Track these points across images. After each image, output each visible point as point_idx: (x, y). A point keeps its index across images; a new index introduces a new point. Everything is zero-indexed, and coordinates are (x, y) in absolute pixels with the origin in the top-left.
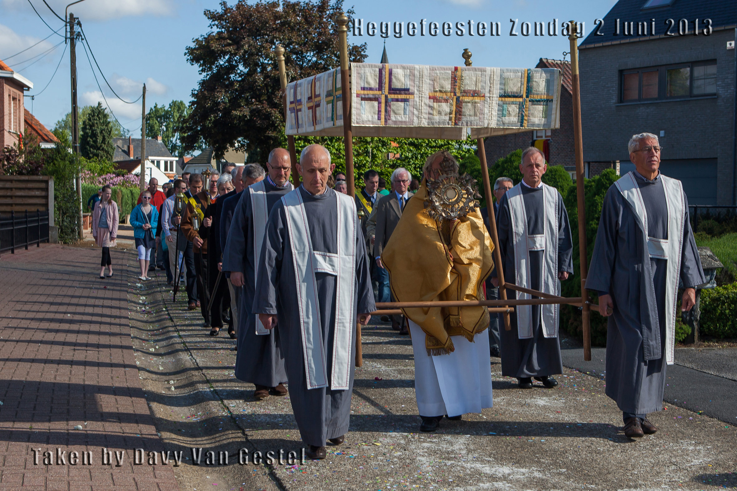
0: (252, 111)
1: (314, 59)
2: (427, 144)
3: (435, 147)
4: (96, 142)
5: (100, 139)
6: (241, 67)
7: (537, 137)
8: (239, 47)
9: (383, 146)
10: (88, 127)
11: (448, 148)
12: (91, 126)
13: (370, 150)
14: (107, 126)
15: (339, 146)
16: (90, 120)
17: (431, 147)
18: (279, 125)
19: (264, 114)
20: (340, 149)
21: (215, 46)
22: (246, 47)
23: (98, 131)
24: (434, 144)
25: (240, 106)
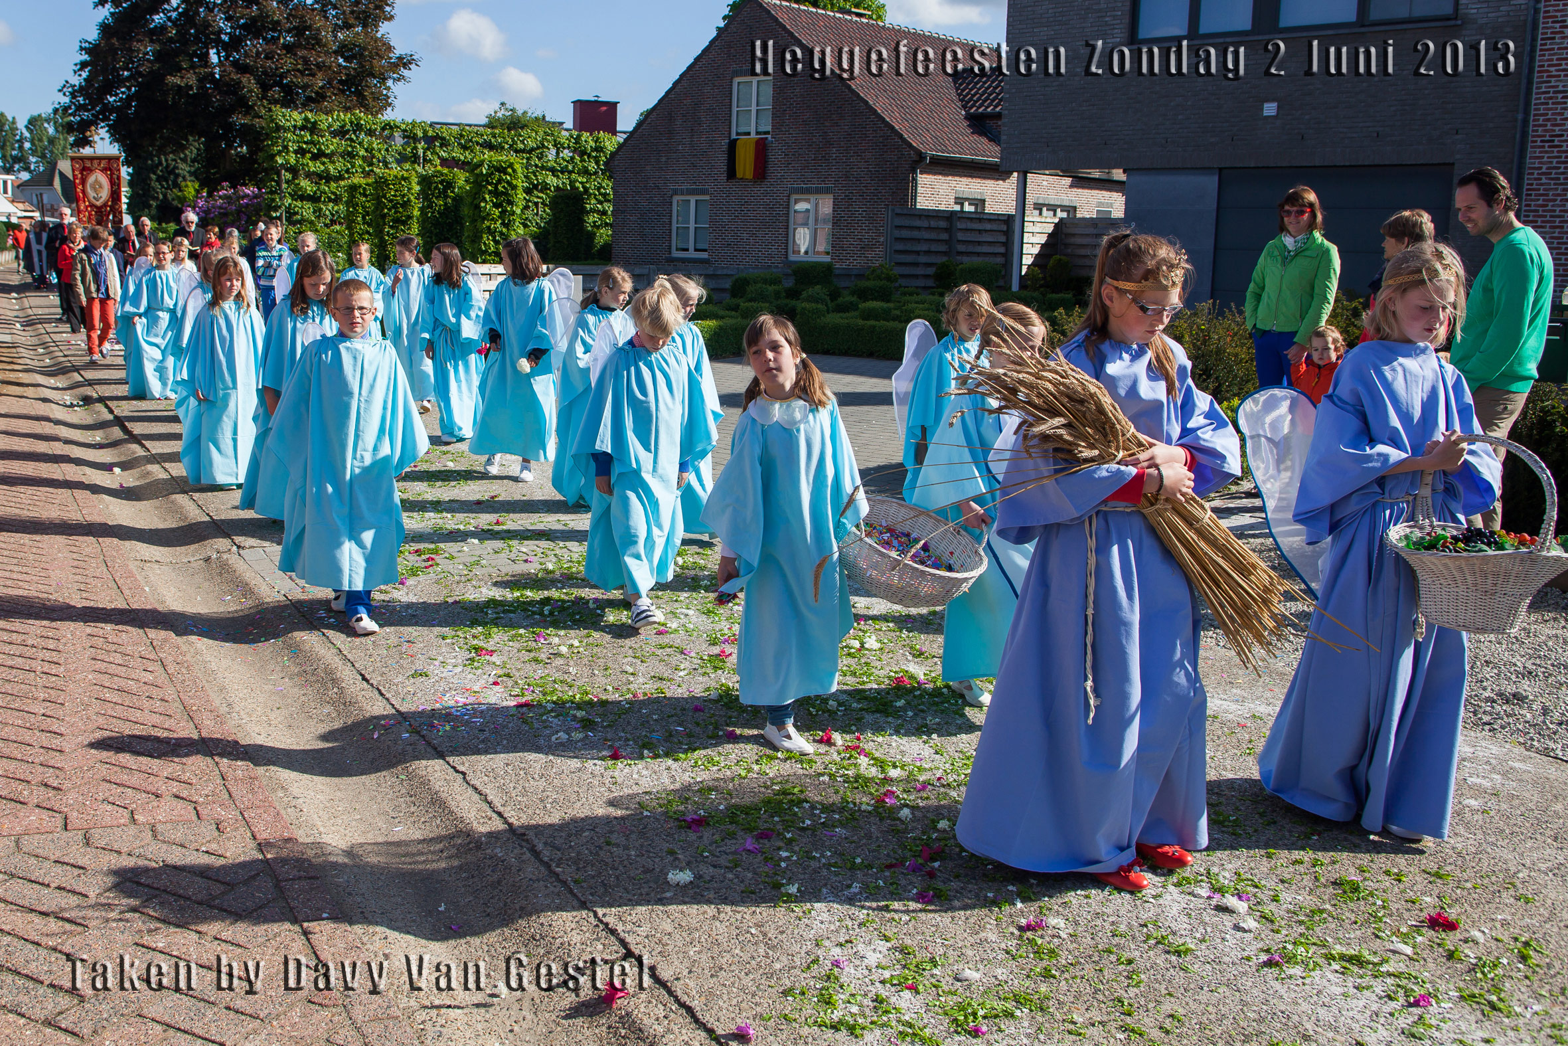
2: (511, 146)
3: (523, 151)
7: (738, 134)
9: (441, 146)
13: (421, 152)
15: (370, 143)
17: (516, 151)
18: (255, 104)
20: (373, 149)
24: (521, 146)
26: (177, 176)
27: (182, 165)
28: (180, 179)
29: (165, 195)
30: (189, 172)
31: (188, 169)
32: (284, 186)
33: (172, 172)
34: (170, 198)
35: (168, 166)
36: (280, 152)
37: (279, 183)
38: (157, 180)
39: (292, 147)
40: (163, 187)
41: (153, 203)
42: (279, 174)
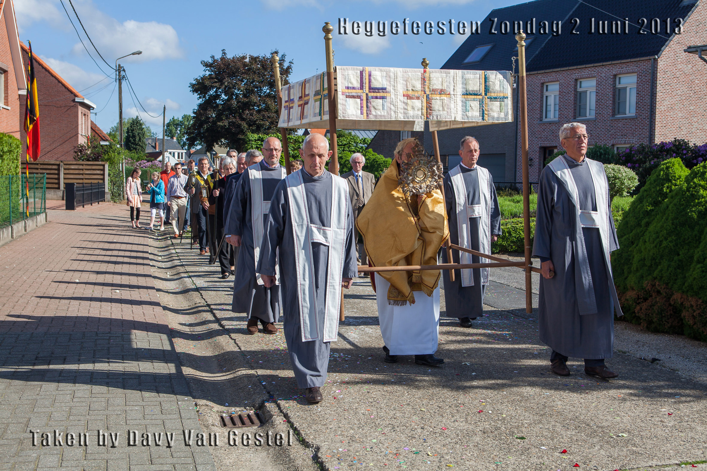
0: (229, 123)
1: (268, 91)
3: (341, 145)
4: (135, 140)
5: (137, 139)
6: (223, 96)
8: (222, 84)
10: (130, 131)
11: (350, 146)
12: (132, 130)
14: (142, 130)
16: (131, 127)
18: (246, 131)
19: (237, 125)
21: (207, 83)
22: (226, 84)
23: (137, 134)
24: (341, 144)
25: (222, 120)
39: (254, 146)
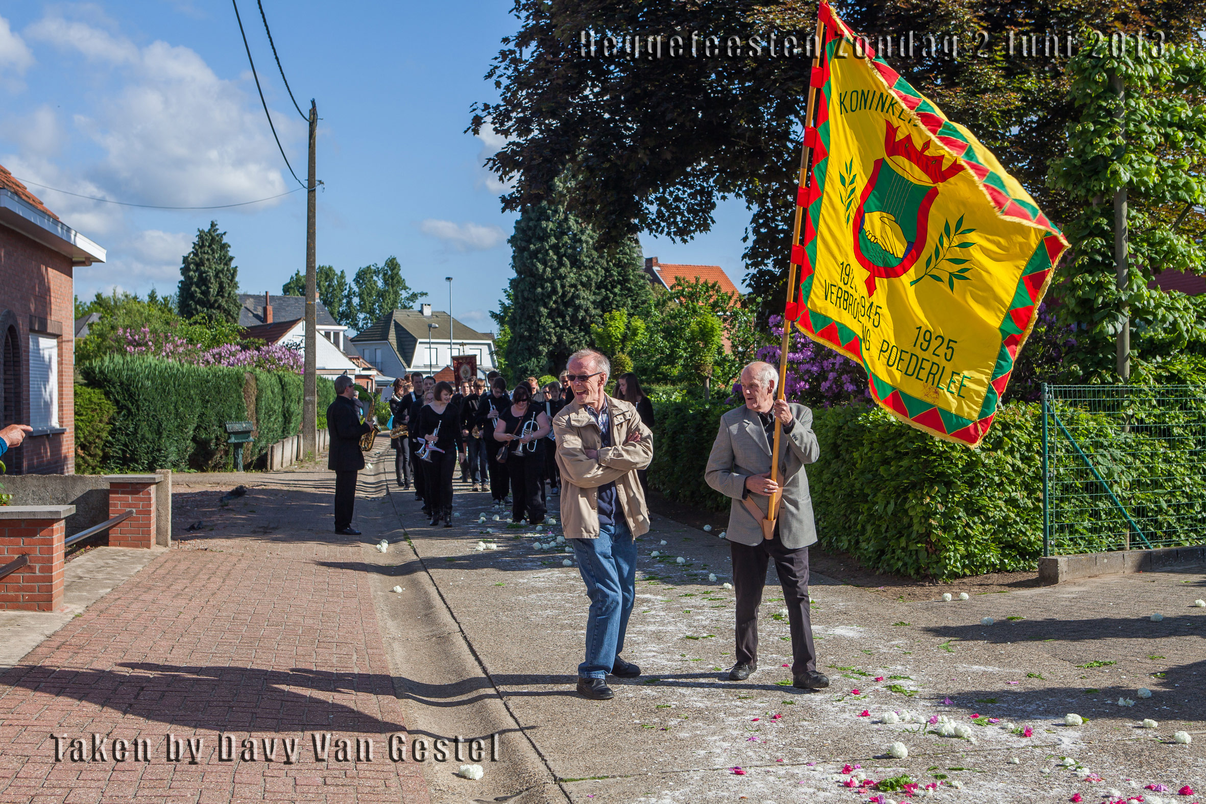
4: (206, 293)
5: (214, 289)
10: (192, 266)
12: (199, 265)
14: (226, 264)
16: (196, 254)
23: (211, 274)
26: (578, 308)
27: (584, 293)
28: (582, 314)
29: (560, 338)
30: (594, 302)
31: (592, 298)
32: (1128, 248)
33: (570, 303)
34: (566, 340)
35: (564, 295)
36: (1119, 153)
37: (1112, 238)
38: (550, 315)
40: (557, 325)
41: (544, 349)
42: (1111, 213)
